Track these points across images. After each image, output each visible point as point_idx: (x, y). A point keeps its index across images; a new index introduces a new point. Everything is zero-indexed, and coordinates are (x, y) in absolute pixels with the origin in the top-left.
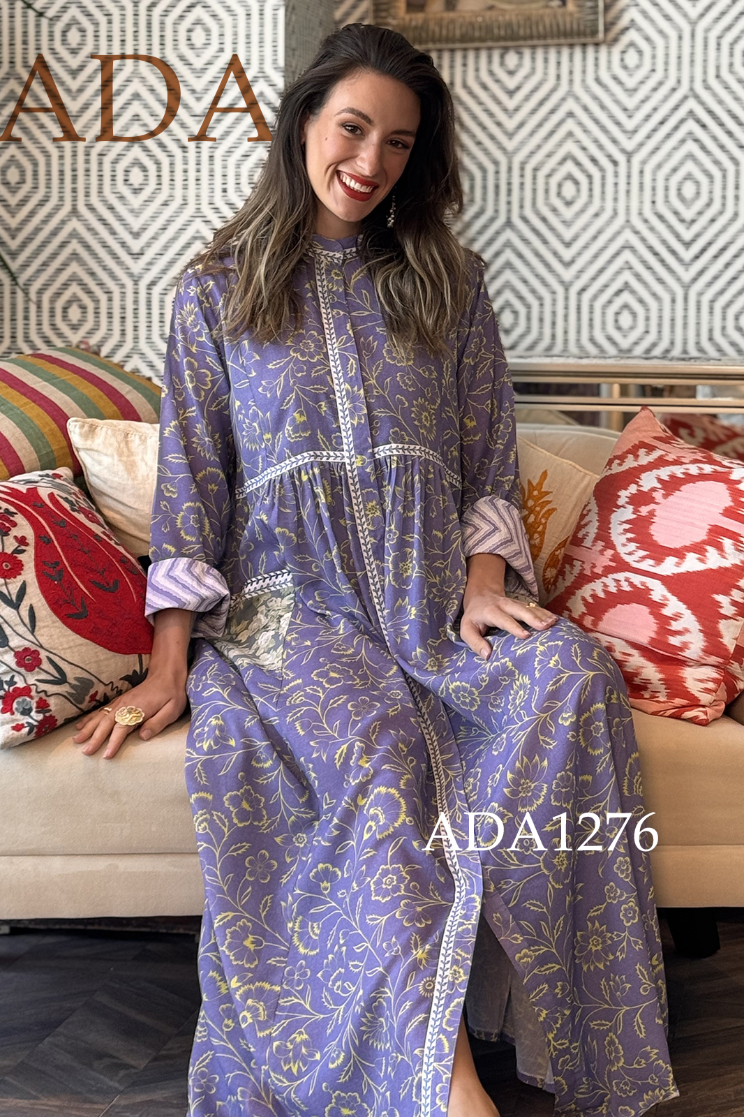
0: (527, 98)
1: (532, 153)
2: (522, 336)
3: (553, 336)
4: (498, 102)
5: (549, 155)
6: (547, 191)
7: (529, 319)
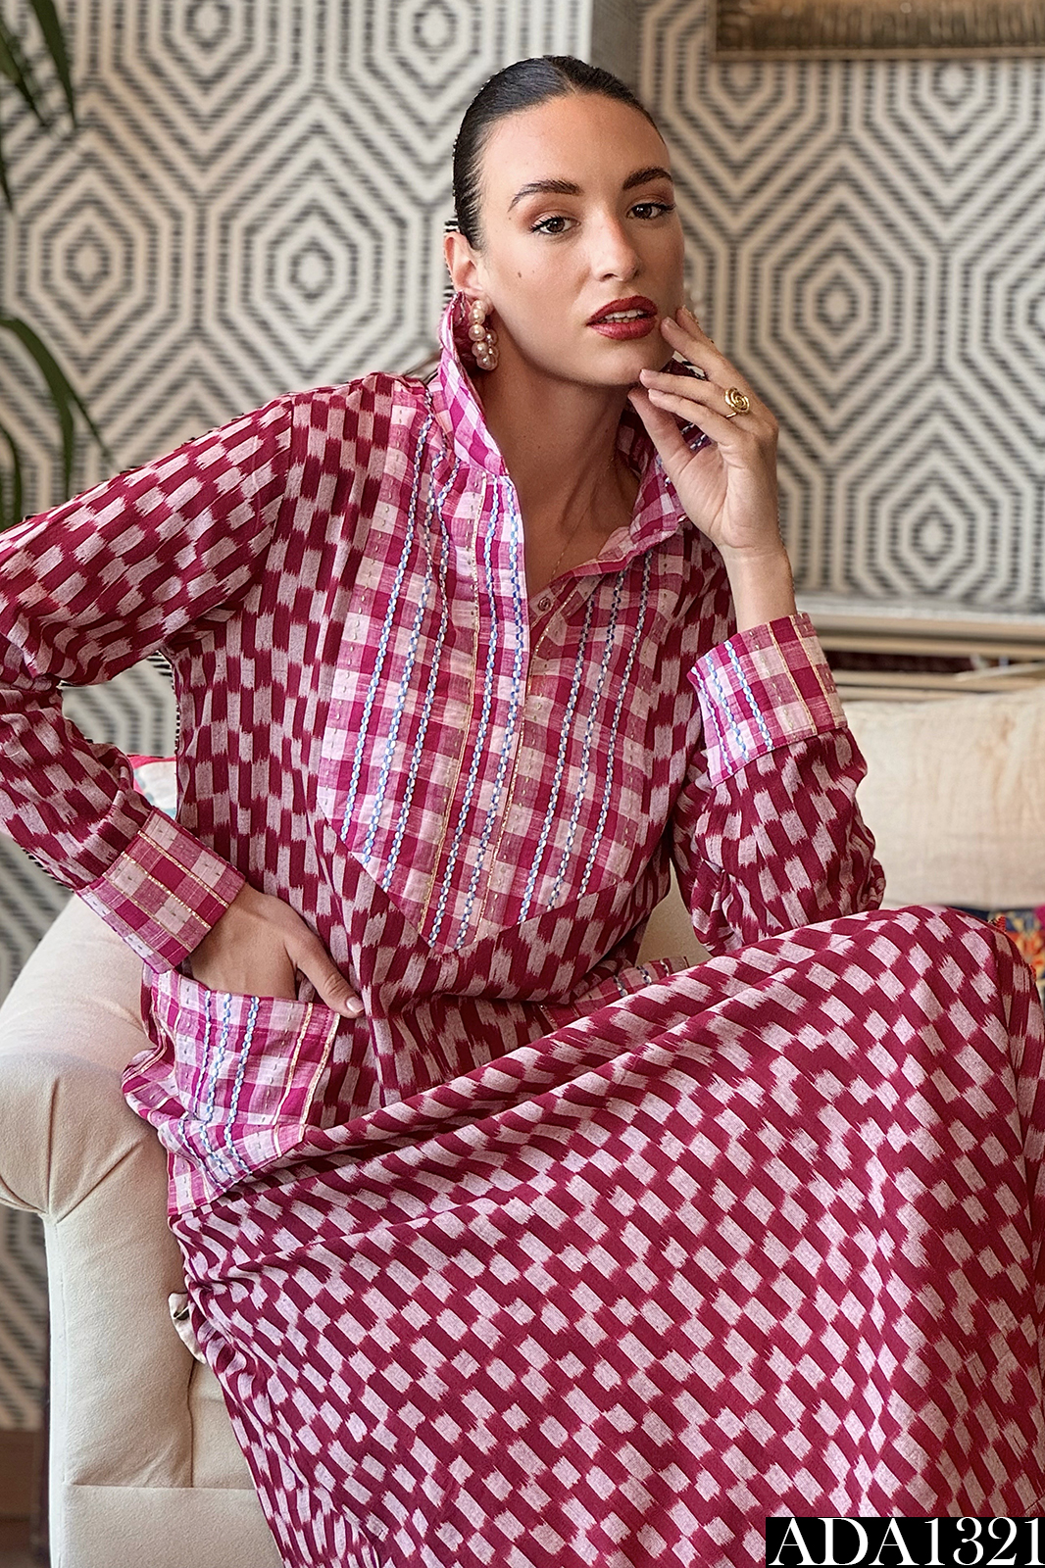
0: (978, 150)
1: (987, 246)
2: (959, 570)
3: (1015, 571)
4: (926, 154)
5: (1016, 251)
6: (1009, 315)
7: (971, 537)
